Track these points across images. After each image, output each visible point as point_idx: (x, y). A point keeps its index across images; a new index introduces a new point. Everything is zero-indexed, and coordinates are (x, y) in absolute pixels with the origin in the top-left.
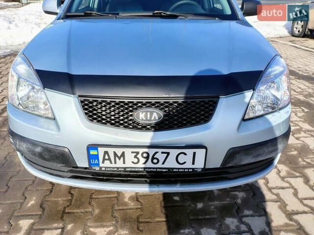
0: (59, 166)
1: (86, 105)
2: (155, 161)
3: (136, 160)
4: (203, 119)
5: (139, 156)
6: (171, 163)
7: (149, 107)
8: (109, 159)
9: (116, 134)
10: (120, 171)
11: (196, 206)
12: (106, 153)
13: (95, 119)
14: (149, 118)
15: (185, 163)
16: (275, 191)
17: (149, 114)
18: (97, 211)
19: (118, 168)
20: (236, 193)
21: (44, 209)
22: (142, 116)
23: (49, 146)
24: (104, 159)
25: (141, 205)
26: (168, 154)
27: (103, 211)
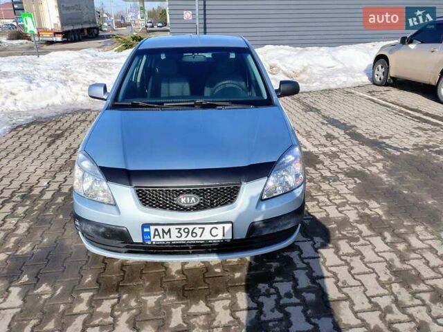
0: (117, 243)
1: (140, 193)
2: (194, 235)
3: (179, 235)
4: (229, 201)
5: (182, 231)
6: (207, 237)
7: (188, 193)
8: (159, 235)
9: (164, 215)
10: (167, 244)
11: (234, 276)
12: (156, 230)
13: (147, 204)
14: (188, 201)
15: (217, 235)
16: (306, 261)
17: (188, 199)
18: (147, 284)
19: (165, 242)
20: (272, 263)
21: (100, 285)
22: (183, 200)
23: (111, 227)
24: (155, 235)
25: (187, 277)
26: (204, 228)
27: (153, 284)
